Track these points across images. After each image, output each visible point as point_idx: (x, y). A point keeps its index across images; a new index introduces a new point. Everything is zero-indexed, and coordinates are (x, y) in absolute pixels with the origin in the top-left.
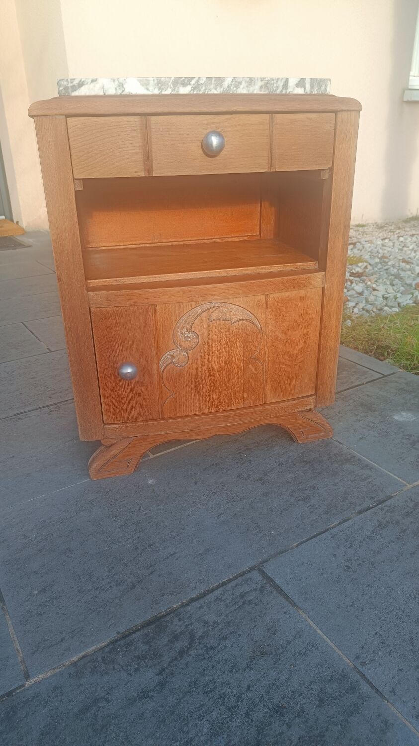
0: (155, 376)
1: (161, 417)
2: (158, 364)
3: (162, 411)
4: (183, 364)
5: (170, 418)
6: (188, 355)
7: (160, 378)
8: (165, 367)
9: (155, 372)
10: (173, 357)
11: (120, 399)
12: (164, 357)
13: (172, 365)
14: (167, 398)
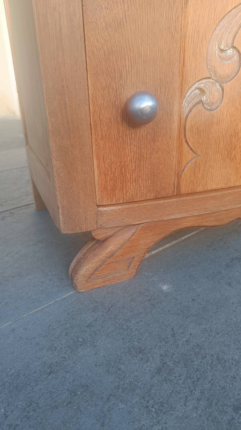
0: (175, 125)
1: (175, 194)
2: (181, 103)
3: (178, 183)
4: (214, 108)
5: (188, 194)
6: (223, 90)
7: (182, 129)
8: (190, 111)
9: (176, 118)
10: (202, 91)
11: (123, 164)
12: (190, 91)
13: (200, 106)
14: (187, 164)
